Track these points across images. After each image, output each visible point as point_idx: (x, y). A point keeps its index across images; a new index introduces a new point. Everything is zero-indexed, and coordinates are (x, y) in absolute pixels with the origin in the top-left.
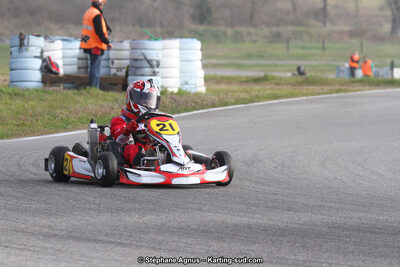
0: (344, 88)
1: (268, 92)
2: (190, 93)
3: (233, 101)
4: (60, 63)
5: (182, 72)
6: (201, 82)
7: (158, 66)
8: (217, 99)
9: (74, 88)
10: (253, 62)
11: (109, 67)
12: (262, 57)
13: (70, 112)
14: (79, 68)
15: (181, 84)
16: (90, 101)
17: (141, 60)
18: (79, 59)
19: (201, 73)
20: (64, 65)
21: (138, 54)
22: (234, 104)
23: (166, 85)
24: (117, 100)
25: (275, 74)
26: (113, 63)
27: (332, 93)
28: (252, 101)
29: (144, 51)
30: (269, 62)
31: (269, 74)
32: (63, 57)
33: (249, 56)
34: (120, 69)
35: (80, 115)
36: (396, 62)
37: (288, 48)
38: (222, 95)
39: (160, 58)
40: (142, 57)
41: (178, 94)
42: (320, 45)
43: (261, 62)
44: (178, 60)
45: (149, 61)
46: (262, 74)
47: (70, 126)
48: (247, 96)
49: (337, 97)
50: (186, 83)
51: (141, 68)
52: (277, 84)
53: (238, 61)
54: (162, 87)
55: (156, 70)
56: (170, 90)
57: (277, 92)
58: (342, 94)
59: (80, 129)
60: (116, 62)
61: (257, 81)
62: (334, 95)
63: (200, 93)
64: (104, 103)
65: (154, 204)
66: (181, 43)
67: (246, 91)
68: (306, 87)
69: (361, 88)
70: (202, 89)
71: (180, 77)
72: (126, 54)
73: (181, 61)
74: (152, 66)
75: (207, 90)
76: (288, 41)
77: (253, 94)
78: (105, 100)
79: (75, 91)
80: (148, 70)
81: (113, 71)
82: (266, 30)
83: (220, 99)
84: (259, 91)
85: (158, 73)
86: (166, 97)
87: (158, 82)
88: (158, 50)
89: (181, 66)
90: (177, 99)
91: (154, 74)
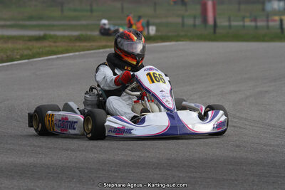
1: (48, 49)
3: (18, 57)
8: (5, 56)
10: (34, 23)
12: (40, 18)
22: (20, 60)
25: (52, 33)
27: (99, 49)
28: (34, 56)
31: (48, 33)
33: (31, 18)
36: (152, 21)
37: (62, 11)
38: (9, 53)
42: (89, 8)
43: (41, 22)
46: (41, 33)
48: (30, 53)
52: (55, 42)
53: (21, 23)
57: (55, 49)
61: (39, 39)
62: (101, 50)
67: (28, 49)
68: (78, 44)
76: (62, 5)
77: (35, 51)
83: (7, 56)
84: (40, 48)
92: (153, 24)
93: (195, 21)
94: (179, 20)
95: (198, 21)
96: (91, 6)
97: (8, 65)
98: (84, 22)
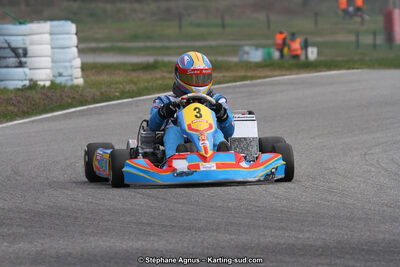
1: (160, 82)
2: (65, 86)
3: (117, 94)
5: (53, 62)
6: (78, 72)
7: (25, 54)
8: (98, 93)
10: (141, 44)
12: (149, 38)
15: (54, 76)
17: (5, 48)
19: (78, 62)
21: (0, 41)
22: (119, 98)
23: (35, 78)
25: (166, 59)
27: (235, 81)
28: (139, 94)
29: (7, 38)
30: (158, 44)
31: (160, 58)
33: (135, 38)
36: (311, 39)
37: (180, 27)
38: (104, 89)
39: (27, 45)
40: (6, 45)
41: (50, 88)
42: (219, 21)
43: (149, 44)
44: (49, 47)
45: (14, 50)
46: (151, 59)
48: (135, 88)
49: (241, 86)
50: (60, 75)
51: (5, 58)
53: (121, 44)
54: (31, 80)
55: (23, 60)
56: (41, 83)
58: (248, 82)
61: (146, 67)
62: (238, 83)
63: (78, 86)
65: (26, 228)
66: (51, 26)
67: (132, 82)
69: (269, 73)
70: (80, 81)
71: (52, 68)
73: (52, 48)
75: (85, 81)
76: (180, 17)
77: (142, 85)
80: (13, 61)
82: (153, 6)
83: (102, 93)
84: (148, 82)
85: (26, 63)
86: (37, 92)
87: (26, 75)
88: (25, 35)
89: (53, 54)
90: (49, 94)
91: (21, 65)
92: (313, 45)
93: (375, 39)
94: (352, 38)
95: (380, 40)
96: (223, 18)
97: (102, 107)
98: (213, 43)
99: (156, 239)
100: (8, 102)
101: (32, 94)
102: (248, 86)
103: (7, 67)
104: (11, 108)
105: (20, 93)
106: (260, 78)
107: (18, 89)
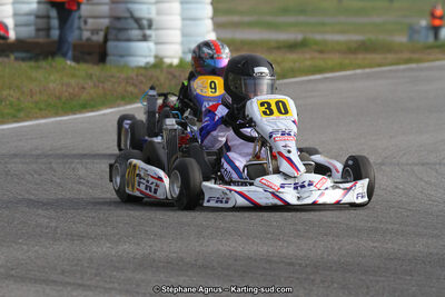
0: (416, 56)
1: (308, 63)
4: (10, 23)
5: (184, 35)
7: (150, 26)
9: (30, 59)
10: (291, 19)
11: (80, 28)
12: (302, 11)
13: (23, 93)
14: (38, 30)
15: (184, 53)
16: (52, 77)
17: (126, 18)
18: (37, 17)
20: (16, 25)
21: (120, 10)
23: (162, 54)
24: (91, 76)
25: (318, 37)
26: (86, 22)
27: (398, 63)
29: (130, 6)
30: (313, 19)
32: (15, 15)
33: (285, 11)
34: (95, 31)
35: (36, 98)
39: (153, 15)
40: (128, 15)
41: (177, 66)
43: (302, 18)
44: (179, 18)
45: (138, 21)
46: (300, 37)
47: (22, 114)
49: (404, 70)
51: (126, 29)
52: (321, 52)
53: (269, 19)
54: (157, 57)
55: (148, 32)
56: (167, 61)
57: (321, 63)
58: (414, 65)
59: (37, 118)
60: (90, 21)
61: (292, 47)
62: (402, 67)
64: (73, 82)
68: (360, 56)
71: (182, 43)
72: (105, 9)
73: (183, 19)
74: (141, 27)
77: (287, 65)
78: (73, 76)
79: (32, 64)
80: (136, 33)
81: (86, 35)
84: (295, 62)
85: (150, 36)
86: (162, 71)
87: (150, 50)
88: (151, 4)
89: (183, 26)
90: (177, 74)
91: (145, 38)
98: (377, 20)
99: (285, 244)
100: (128, 81)
101: (157, 73)
102: (412, 70)
103: (129, 40)
104: (130, 89)
105: (143, 71)
106: (428, 61)
107: (141, 68)
